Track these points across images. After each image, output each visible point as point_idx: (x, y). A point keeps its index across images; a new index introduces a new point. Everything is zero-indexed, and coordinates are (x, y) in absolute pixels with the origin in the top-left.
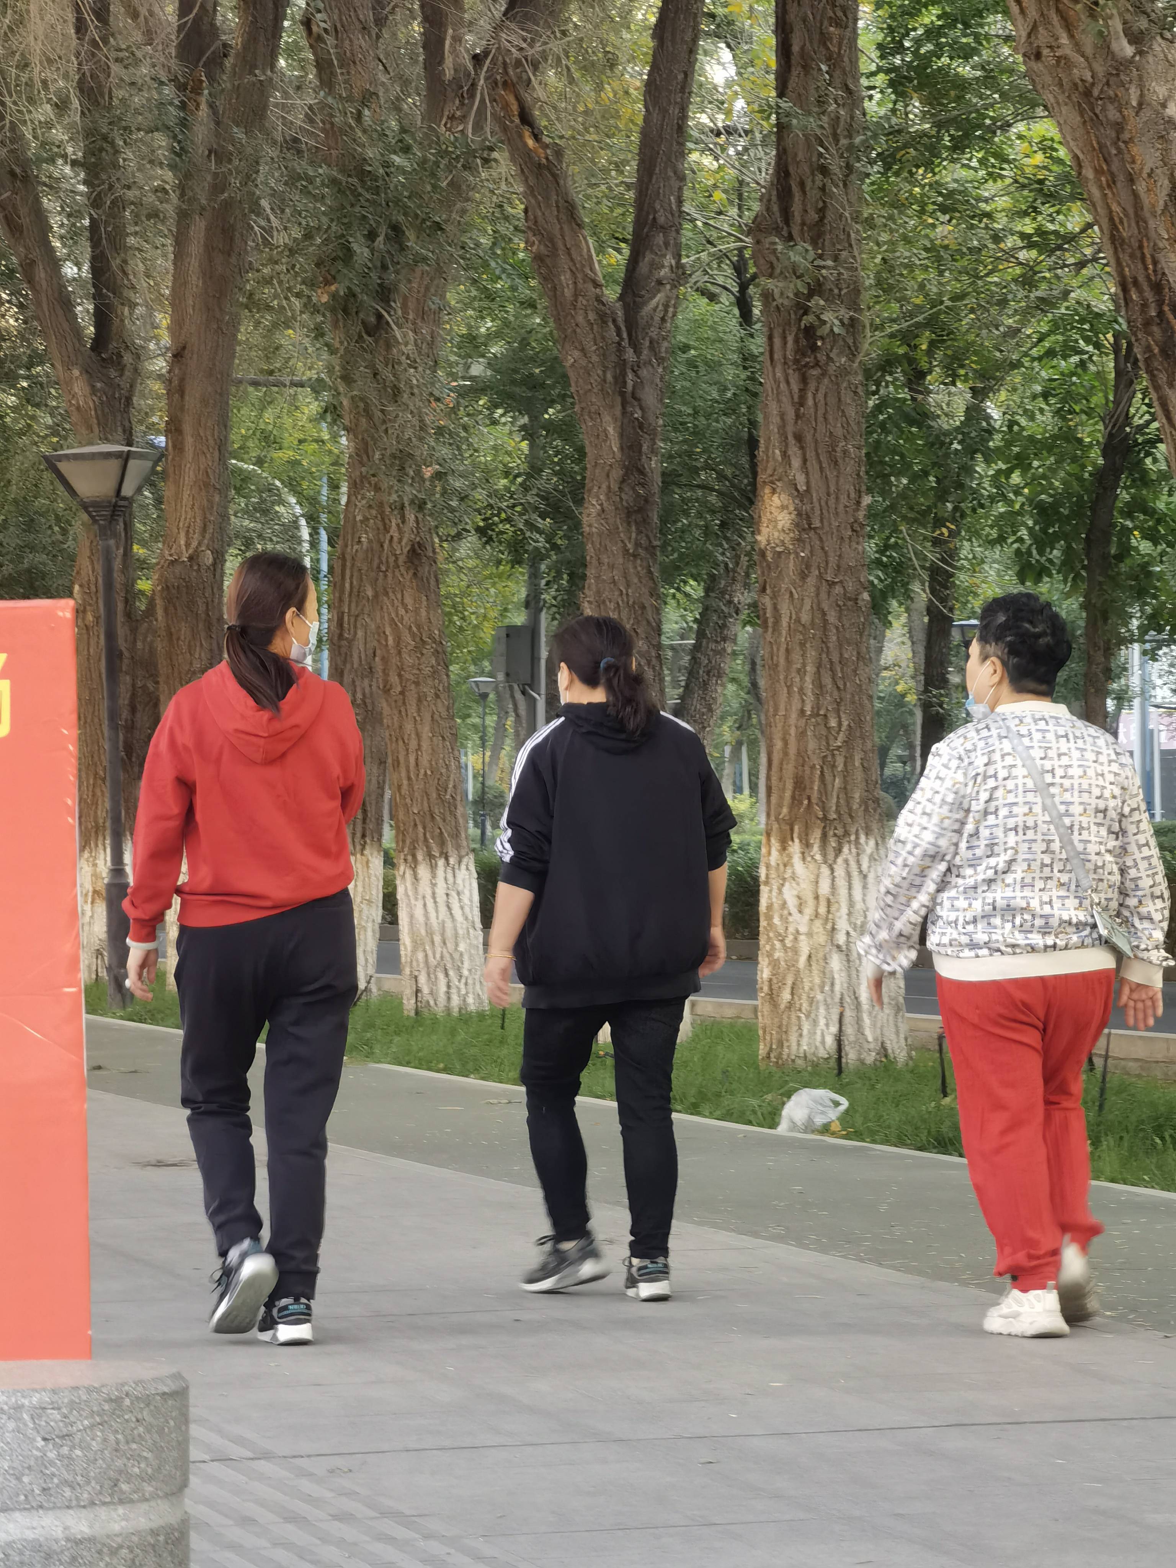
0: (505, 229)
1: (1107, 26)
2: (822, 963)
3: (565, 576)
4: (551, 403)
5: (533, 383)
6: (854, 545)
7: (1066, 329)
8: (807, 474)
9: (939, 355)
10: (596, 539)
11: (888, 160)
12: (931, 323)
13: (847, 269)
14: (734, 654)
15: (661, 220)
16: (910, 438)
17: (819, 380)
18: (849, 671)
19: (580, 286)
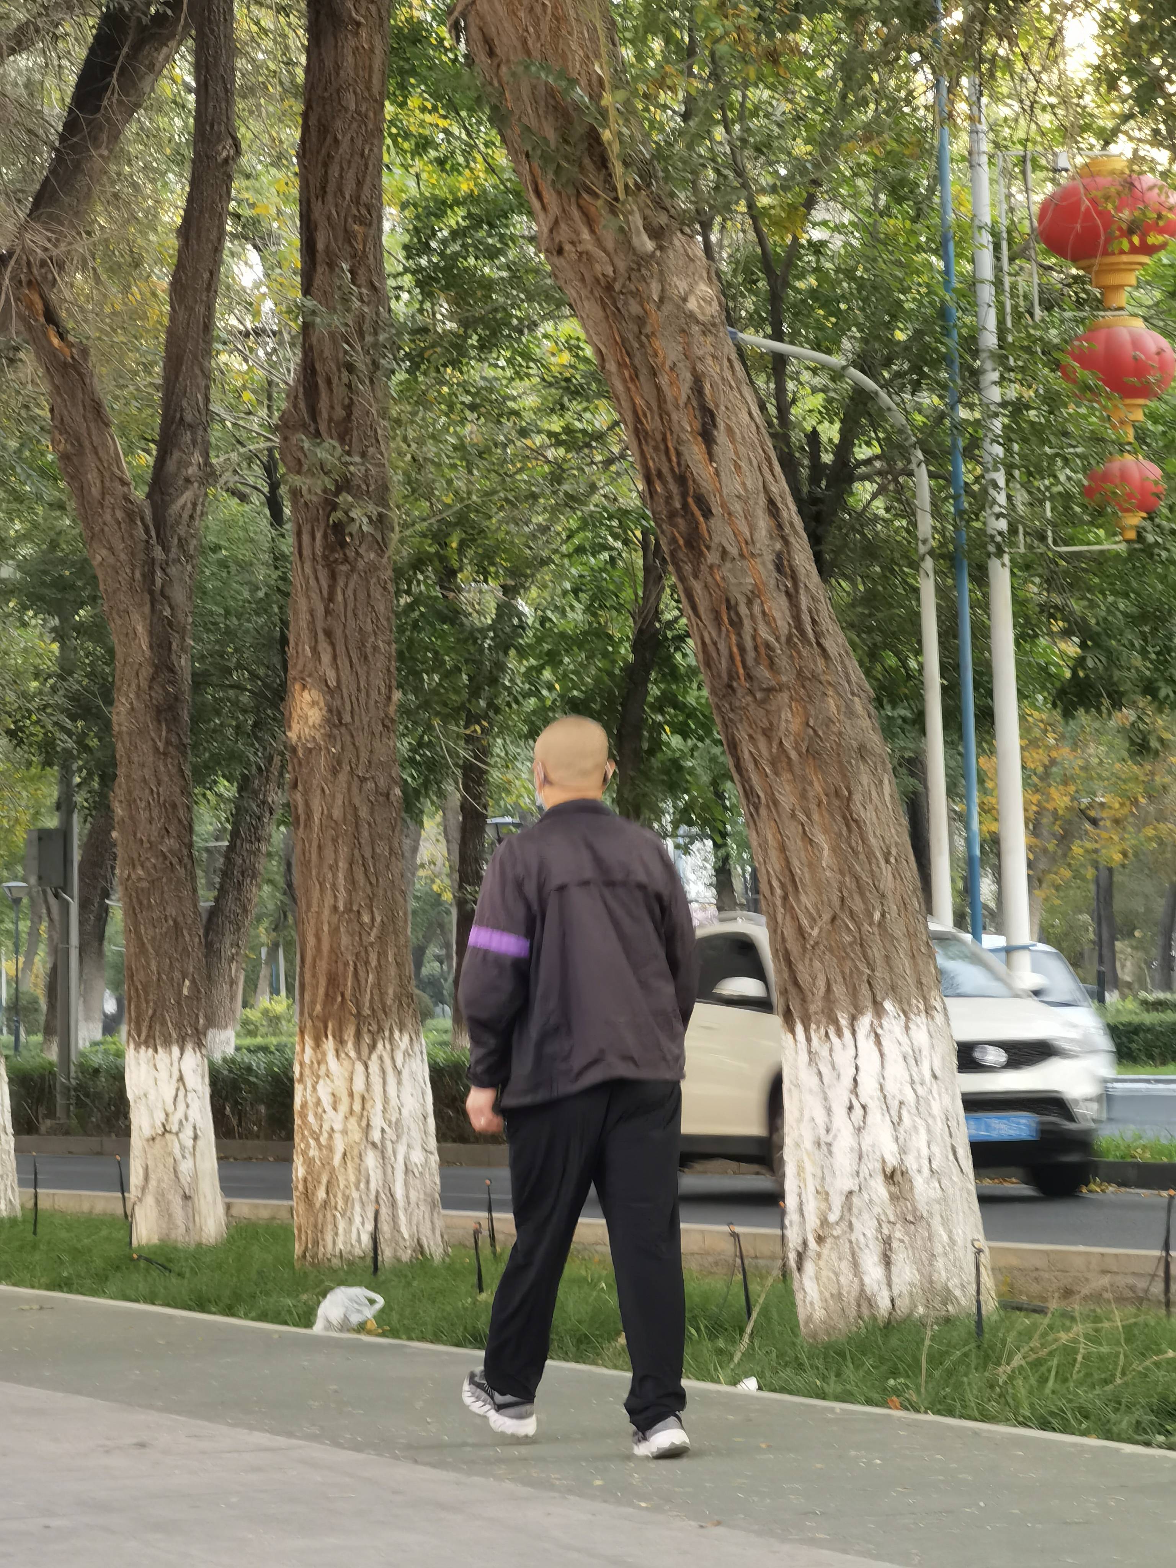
0: (33, 430)
1: (628, 222)
2: (357, 1160)
3: (96, 778)
4: (81, 605)
5: (62, 585)
6: (385, 740)
7: (595, 526)
8: (337, 669)
9: (470, 553)
10: (126, 738)
11: (416, 361)
12: (462, 520)
13: (376, 465)
14: (269, 855)
15: (188, 418)
16: (442, 635)
17: (348, 577)
18: (381, 866)
19: (107, 484)
